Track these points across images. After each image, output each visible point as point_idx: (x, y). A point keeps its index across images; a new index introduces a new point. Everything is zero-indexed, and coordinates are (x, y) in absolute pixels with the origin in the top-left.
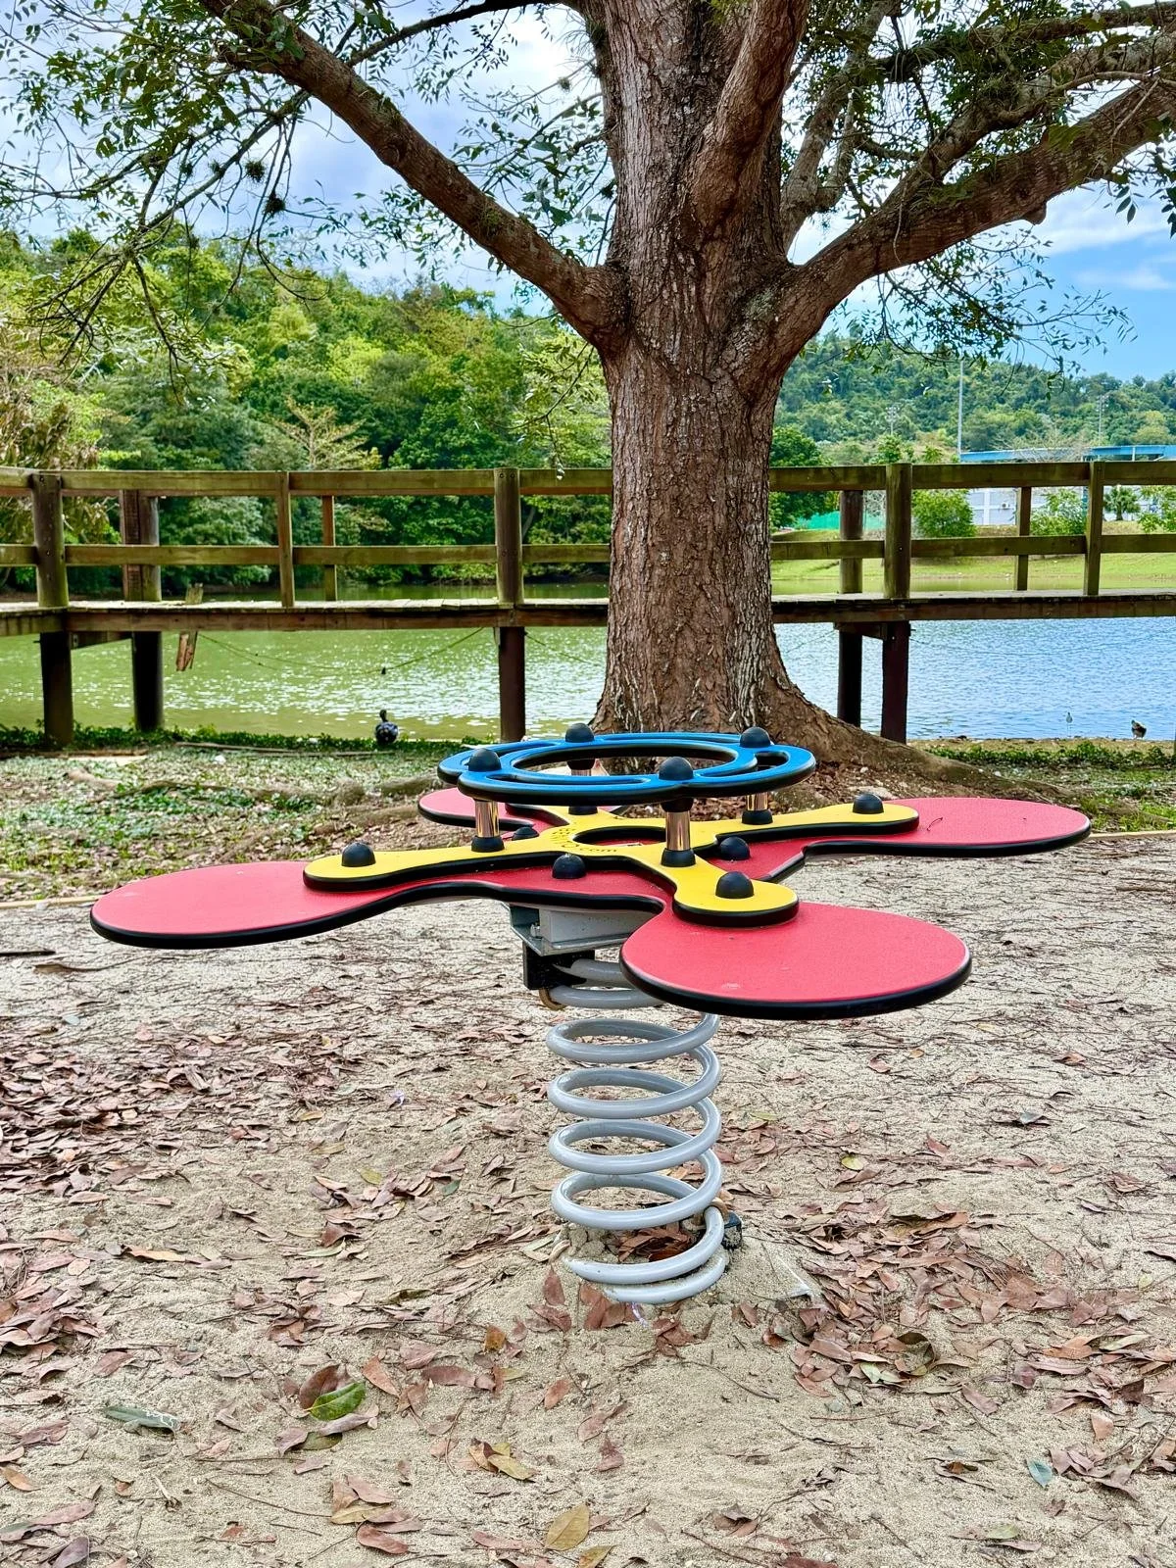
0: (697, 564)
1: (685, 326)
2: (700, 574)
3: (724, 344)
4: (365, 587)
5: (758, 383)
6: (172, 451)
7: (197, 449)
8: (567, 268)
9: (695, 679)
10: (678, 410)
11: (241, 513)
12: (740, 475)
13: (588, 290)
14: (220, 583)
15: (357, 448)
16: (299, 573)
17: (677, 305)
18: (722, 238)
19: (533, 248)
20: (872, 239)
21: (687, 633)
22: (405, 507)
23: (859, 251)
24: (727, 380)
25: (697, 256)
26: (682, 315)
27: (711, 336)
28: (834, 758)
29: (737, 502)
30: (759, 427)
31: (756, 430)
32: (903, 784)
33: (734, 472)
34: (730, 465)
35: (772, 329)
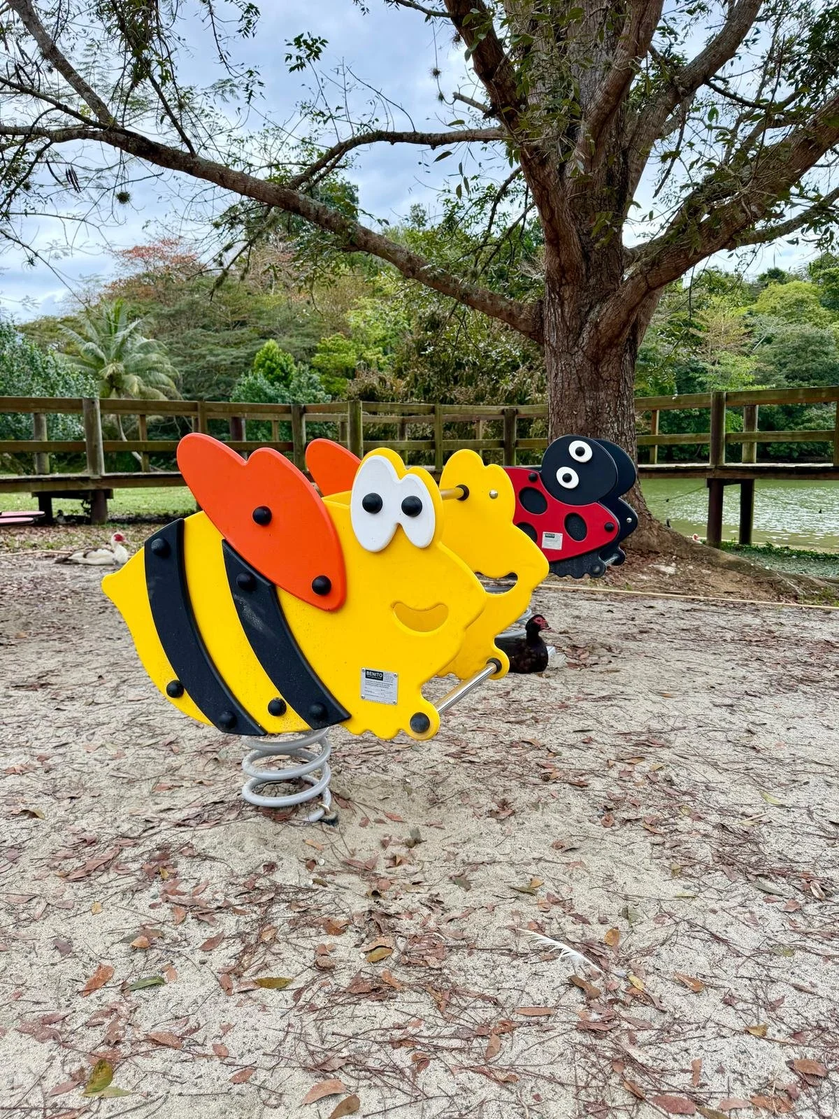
1: (558, 330)
3: (580, 335)
5: (597, 353)
8: (509, 307)
10: (557, 370)
12: (596, 399)
13: (522, 316)
17: (554, 320)
18: (568, 283)
19: (488, 301)
20: (641, 273)
23: (636, 279)
24: (580, 352)
25: (558, 293)
26: (556, 324)
27: (571, 332)
28: (658, 550)
29: (593, 413)
30: (607, 374)
31: (605, 375)
32: (691, 567)
33: (590, 398)
34: (587, 395)
35: (596, 325)
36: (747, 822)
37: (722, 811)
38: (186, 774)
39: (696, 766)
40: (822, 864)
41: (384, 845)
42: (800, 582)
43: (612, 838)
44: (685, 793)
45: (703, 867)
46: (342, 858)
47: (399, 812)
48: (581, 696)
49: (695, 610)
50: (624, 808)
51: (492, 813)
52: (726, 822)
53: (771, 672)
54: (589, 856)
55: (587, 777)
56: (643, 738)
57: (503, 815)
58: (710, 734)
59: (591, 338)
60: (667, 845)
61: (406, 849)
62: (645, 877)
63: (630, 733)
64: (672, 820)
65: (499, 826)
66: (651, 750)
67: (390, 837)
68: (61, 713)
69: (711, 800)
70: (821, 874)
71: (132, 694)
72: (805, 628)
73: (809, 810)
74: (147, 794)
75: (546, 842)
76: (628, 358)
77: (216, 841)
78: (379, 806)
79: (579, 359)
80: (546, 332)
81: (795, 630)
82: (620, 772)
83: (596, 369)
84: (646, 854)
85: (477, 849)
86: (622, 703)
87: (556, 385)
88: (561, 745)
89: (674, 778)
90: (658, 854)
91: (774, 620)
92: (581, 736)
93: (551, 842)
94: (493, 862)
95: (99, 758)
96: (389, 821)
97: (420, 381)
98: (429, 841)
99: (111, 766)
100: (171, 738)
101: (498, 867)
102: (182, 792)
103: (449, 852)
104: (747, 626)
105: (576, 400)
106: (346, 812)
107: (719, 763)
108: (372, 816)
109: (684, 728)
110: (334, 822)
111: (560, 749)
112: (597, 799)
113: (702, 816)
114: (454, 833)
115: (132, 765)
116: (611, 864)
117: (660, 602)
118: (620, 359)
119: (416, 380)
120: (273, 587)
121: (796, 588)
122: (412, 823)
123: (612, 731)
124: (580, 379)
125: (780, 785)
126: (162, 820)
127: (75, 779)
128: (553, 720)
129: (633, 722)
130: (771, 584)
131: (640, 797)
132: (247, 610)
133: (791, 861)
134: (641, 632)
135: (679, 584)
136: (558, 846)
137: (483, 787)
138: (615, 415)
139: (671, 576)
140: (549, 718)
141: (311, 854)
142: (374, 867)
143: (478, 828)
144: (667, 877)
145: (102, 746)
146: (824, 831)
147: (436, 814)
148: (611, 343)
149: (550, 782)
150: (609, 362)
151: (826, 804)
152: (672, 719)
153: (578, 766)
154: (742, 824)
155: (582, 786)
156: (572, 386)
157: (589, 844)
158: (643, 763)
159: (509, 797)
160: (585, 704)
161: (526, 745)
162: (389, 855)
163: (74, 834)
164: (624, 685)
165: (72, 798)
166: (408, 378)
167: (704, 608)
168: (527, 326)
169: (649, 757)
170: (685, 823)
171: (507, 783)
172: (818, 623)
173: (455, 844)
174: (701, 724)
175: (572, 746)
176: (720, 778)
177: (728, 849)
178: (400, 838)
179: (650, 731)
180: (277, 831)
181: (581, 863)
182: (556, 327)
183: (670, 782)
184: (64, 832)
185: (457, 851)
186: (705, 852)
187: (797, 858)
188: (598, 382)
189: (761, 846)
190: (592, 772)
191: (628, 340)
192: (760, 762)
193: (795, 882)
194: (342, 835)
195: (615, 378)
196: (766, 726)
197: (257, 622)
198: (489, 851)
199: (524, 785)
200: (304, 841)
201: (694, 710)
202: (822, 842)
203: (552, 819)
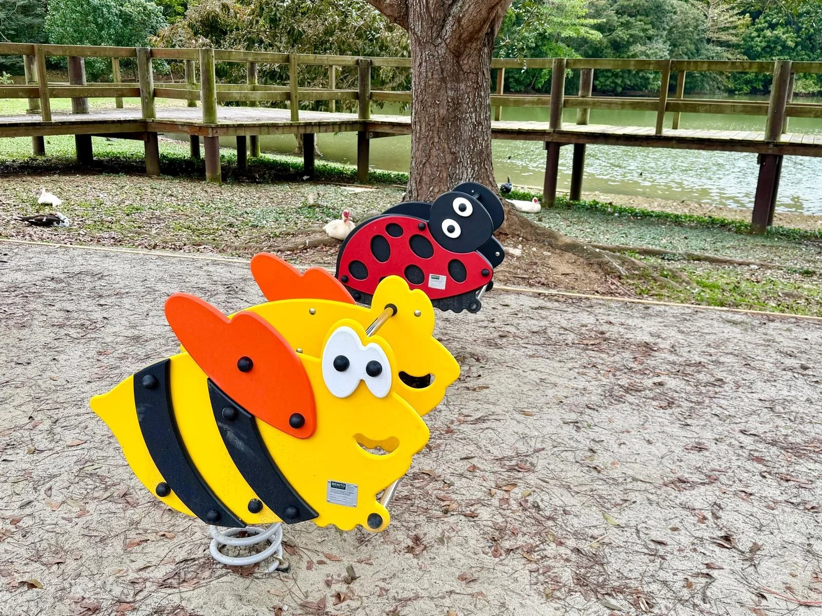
0: (431, 133)
1: (422, 19)
2: (432, 137)
3: (443, 26)
4: (726, 95)
5: (458, 47)
6: (626, 18)
7: (639, 17)
9: (430, 187)
10: (422, 59)
11: (656, 52)
12: (457, 90)
14: (641, 90)
15: (736, 15)
16: (688, 86)
17: (419, 9)
21: (427, 165)
22: (759, 49)
24: (443, 44)
26: (421, 14)
27: (434, 23)
28: (507, 232)
29: (454, 104)
30: (467, 67)
31: (465, 68)
32: (534, 249)
33: (452, 89)
34: (449, 86)
35: (459, 20)
36: (595, 544)
37: (576, 534)
38: (148, 527)
39: (556, 490)
40: (646, 579)
41: (328, 584)
42: (623, 263)
43: (501, 567)
44: (549, 518)
45: (567, 590)
46: (299, 602)
47: (335, 552)
48: (462, 418)
49: (542, 308)
50: (506, 537)
51: (410, 550)
52: (580, 546)
53: (605, 381)
54: (486, 585)
55: (476, 507)
56: (514, 463)
57: (418, 550)
58: (562, 455)
59: (453, 31)
60: (541, 571)
61: (346, 586)
62: (528, 602)
63: (503, 458)
64: (542, 546)
65: (415, 561)
66: (520, 475)
67: (332, 577)
68: (9, 464)
69: (568, 524)
70: (646, 589)
71: (69, 437)
72: (628, 328)
73: (637, 530)
74: (122, 552)
75: (453, 574)
76: (486, 51)
77: (202, 602)
78: (319, 548)
79: (442, 51)
80: (411, 20)
81: (622, 330)
82: (500, 500)
83: (458, 62)
84: (526, 581)
85: (403, 584)
86: (494, 425)
87: (420, 73)
88: (452, 474)
89: (540, 504)
90: (535, 580)
91: (605, 317)
92: (466, 465)
93: (457, 574)
94: (417, 597)
95: (66, 516)
96: (328, 562)
97: (266, 10)
98: (362, 577)
99: (80, 524)
100: (122, 488)
101: (421, 602)
102: (150, 548)
103: (381, 588)
104: (583, 326)
105: (438, 90)
106: (295, 558)
107: (572, 486)
108: (315, 559)
109: (543, 449)
110: (286, 570)
111: (452, 479)
112: (486, 529)
113: (563, 541)
114: (381, 569)
115: (98, 522)
116: (503, 592)
117: (513, 297)
118: (479, 52)
119: (262, 9)
120: (253, 419)
121: (620, 268)
122: (347, 561)
123: (489, 457)
124: (442, 71)
125: (616, 505)
126: (145, 580)
127: (53, 542)
128: (442, 448)
129: (504, 445)
130: (600, 265)
131: (517, 525)
132: (230, 434)
133: (627, 578)
134: (501, 336)
135: (524, 267)
136: (462, 578)
137: (399, 524)
138: (474, 106)
139: (518, 258)
140: (439, 445)
141: (276, 602)
142: (325, 606)
143: (400, 563)
144: (543, 601)
145: (64, 502)
146: (648, 548)
147: (365, 551)
148: (471, 39)
149: (449, 515)
150: (470, 56)
151: (649, 522)
152: (534, 440)
153: (468, 496)
154: (591, 547)
155: (473, 516)
156: (435, 76)
157: (485, 573)
158: (516, 490)
159: (419, 532)
160: (464, 427)
161: (426, 477)
162: (334, 592)
163: (76, 602)
164: (494, 404)
165: (58, 563)
166: (253, 6)
167: (549, 304)
168: (392, 11)
169: (520, 483)
170: (551, 549)
171: (417, 519)
172: (640, 320)
173: (384, 580)
174: (555, 444)
175: (461, 475)
176: (573, 501)
177: (583, 570)
178: (339, 575)
179: (518, 455)
180: (246, 586)
181: (481, 593)
182: (420, 17)
183: (538, 508)
184: (67, 601)
185: (387, 587)
186: (567, 576)
187: (630, 575)
188: (458, 74)
189: (605, 567)
190: (479, 501)
191: (487, 34)
192: (601, 482)
193: (629, 597)
194: (295, 580)
195: (474, 71)
196: (604, 444)
197: (240, 444)
198: (413, 587)
199: (429, 519)
200: (269, 592)
201: (550, 429)
202: (646, 559)
203: (454, 551)
